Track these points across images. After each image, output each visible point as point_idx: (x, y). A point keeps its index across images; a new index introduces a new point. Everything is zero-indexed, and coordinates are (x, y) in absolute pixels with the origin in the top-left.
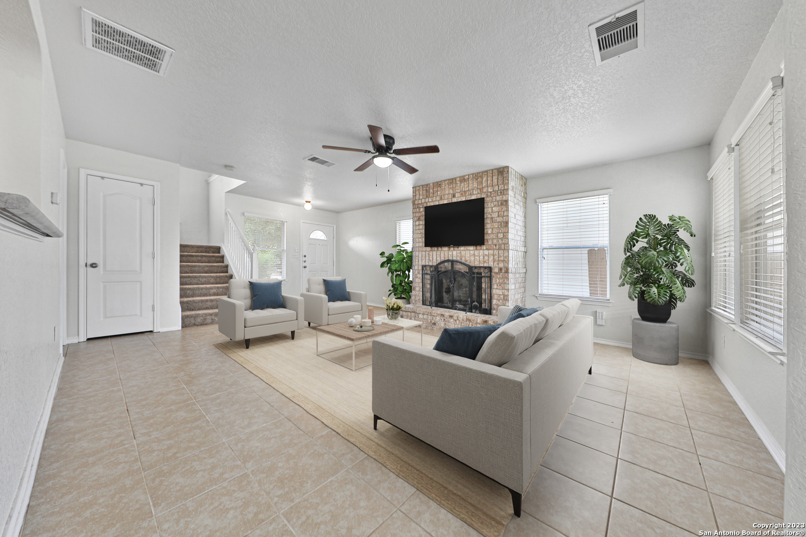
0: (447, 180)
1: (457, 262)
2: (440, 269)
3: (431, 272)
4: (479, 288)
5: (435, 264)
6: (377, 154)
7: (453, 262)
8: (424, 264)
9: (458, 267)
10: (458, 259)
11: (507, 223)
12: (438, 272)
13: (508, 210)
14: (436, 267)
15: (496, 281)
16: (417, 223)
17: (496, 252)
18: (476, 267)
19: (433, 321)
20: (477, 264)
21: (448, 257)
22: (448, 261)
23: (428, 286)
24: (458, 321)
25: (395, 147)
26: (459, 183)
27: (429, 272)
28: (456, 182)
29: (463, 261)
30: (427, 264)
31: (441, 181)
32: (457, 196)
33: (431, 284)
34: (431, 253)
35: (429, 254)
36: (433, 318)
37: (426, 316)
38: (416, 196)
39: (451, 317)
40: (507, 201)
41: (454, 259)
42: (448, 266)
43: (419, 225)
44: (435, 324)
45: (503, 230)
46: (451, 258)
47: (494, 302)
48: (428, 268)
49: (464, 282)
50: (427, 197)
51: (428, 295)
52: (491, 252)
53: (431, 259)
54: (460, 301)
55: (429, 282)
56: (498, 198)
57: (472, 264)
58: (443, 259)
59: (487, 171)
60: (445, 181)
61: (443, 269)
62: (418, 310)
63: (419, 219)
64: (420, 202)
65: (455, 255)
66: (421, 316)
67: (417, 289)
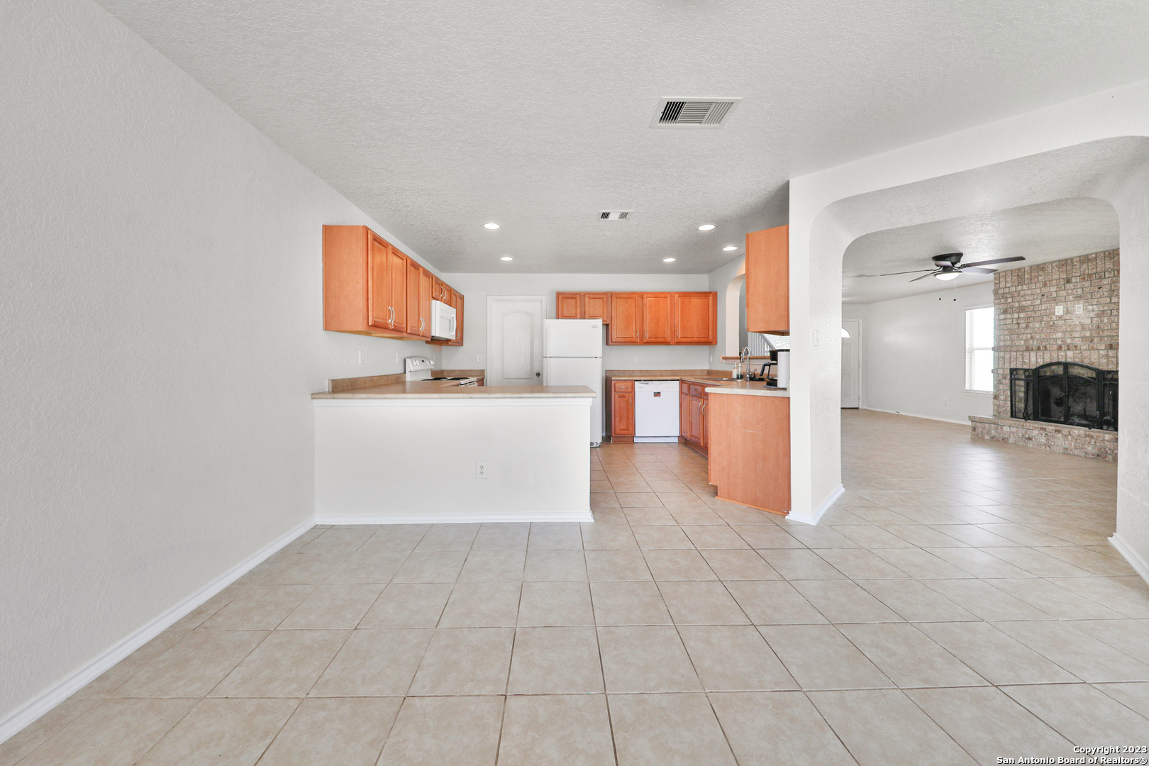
0: (1055, 262)
1: (1074, 364)
2: (1042, 374)
3: (1026, 377)
5: (1034, 367)
7: (1066, 365)
8: (1013, 366)
9: (1076, 371)
10: (1077, 360)
12: (1039, 377)
14: (1037, 370)
16: (1002, 317)
19: (1027, 436)
21: (1058, 358)
22: (1058, 363)
23: (1022, 394)
24: (1070, 437)
26: (1078, 264)
27: (1023, 377)
28: (1072, 262)
29: (1086, 363)
30: (1020, 367)
31: (1045, 264)
32: (1074, 280)
33: (1027, 393)
34: (1026, 354)
35: (1022, 355)
36: (1026, 432)
37: (1015, 429)
38: (999, 283)
39: (1059, 431)
41: (1069, 360)
42: (1058, 369)
43: (1005, 319)
44: (1030, 439)
46: (1063, 360)
48: (1022, 372)
49: (1090, 391)
50: (1020, 284)
51: (1021, 406)
53: (1027, 361)
54: (1081, 415)
55: (1022, 389)
57: (1102, 368)
58: (1048, 360)
60: (1052, 262)
61: (1048, 374)
62: (1001, 422)
63: (1005, 312)
64: (1007, 290)
65: (1070, 356)
66: (1006, 429)
67: (1002, 397)
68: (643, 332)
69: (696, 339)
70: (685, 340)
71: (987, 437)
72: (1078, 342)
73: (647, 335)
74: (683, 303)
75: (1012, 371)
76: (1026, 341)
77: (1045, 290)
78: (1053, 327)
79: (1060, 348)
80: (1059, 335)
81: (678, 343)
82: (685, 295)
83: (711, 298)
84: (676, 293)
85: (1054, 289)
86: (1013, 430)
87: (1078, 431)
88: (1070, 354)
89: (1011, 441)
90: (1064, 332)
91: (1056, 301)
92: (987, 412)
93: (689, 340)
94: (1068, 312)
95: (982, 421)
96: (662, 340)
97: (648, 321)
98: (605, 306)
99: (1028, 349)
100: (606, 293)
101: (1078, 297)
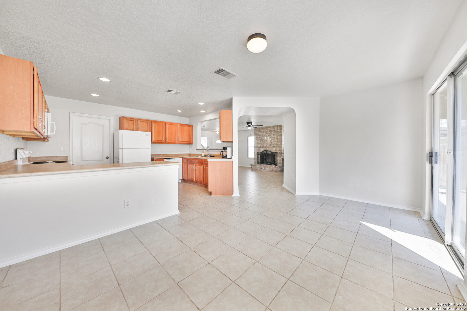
4: (274, 158)
6: (248, 127)
8: (258, 151)
9: (269, 152)
10: (268, 150)
11: (281, 140)
12: (262, 154)
13: (282, 137)
14: (262, 152)
15: (278, 156)
16: (256, 139)
17: (279, 148)
18: (273, 152)
20: (273, 151)
22: (265, 151)
24: (268, 168)
28: (268, 128)
29: (270, 150)
32: (268, 132)
33: (260, 158)
34: (260, 148)
36: (261, 167)
38: (255, 131)
39: (266, 166)
40: (281, 134)
42: (265, 152)
45: (280, 142)
47: (278, 162)
48: (259, 153)
49: (270, 157)
50: (259, 131)
51: (259, 161)
52: (277, 148)
53: (260, 150)
54: (269, 162)
56: (279, 133)
57: (272, 151)
58: (264, 150)
59: (276, 126)
60: (264, 127)
62: (256, 165)
63: (256, 138)
64: (257, 133)
65: (267, 149)
66: (257, 167)
67: (256, 159)
68: (166, 139)
69: (186, 142)
70: (182, 142)
71: (254, 169)
72: (268, 146)
73: (168, 140)
74: (181, 128)
75: (258, 152)
76: (260, 145)
77: (263, 133)
78: (264, 142)
79: (266, 147)
80: (266, 144)
81: (179, 144)
82: (182, 125)
83: (191, 127)
84: (179, 124)
85: (265, 133)
86: (259, 167)
87: (269, 166)
88: (267, 148)
89: (258, 169)
90: (266, 143)
91: (265, 136)
92: (253, 164)
93: (184, 142)
94: (267, 139)
95: (253, 165)
96: (174, 142)
97: (168, 134)
98: (148, 126)
99: (261, 147)
100: (148, 120)
101: (269, 135)
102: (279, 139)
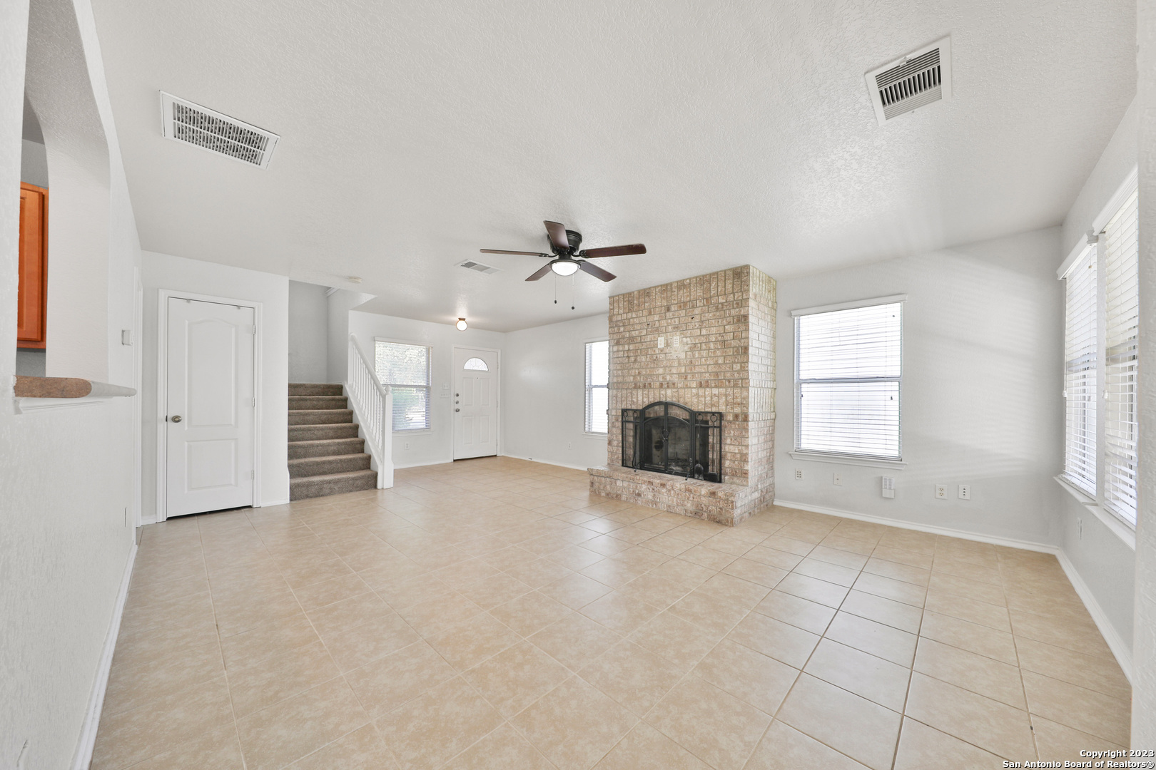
0: (658, 286)
1: (673, 404)
2: (647, 416)
3: (635, 418)
4: (705, 443)
5: (641, 408)
6: (557, 257)
7: (667, 405)
8: (624, 407)
9: (675, 412)
10: (675, 400)
11: (746, 349)
12: (646, 419)
13: (747, 330)
14: (643, 411)
15: (730, 434)
16: (615, 348)
17: (730, 391)
18: (700, 413)
19: (637, 492)
20: (701, 408)
21: (660, 398)
22: (660, 403)
23: (631, 439)
24: (672, 492)
25: (583, 247)
26: (676, 290)
27: (632, 419)
28: (671, 289)
29: (681, 403)
30: (629, 407)
31: (650, 288)
32: (673, 309)
33: (635, 437)
34: (635, 392)
35: (631, 393)
36: (637, 486)
37: (627, 483)
38: (613, 309)
39: (663, 485)
40: (746, 317)
41: (669, 400)
42: (660, 411)
43: (618, 351)
44: (639, 495)
45: (741, 359)
46: (663, 400)
47: (727, 463)
48: (630, 413)
49: (684, 433)
50: (630, 311)
51: (630, 452)
52: (722, 390)
53: (635, 400)
54: (677, 461)
55: (632, 433)
56: (733, 312)
57: (695, 409)
58: (652, 400)
59: (717, 273)
60: (655, 287)
61: (652, 416)
62: (615, 475)
63: (618, 343)
64: (619, 318)
65: (668, 395)
66: (619, 483)
67: (615, 443)
71: (603, 494)
72: (675, 378)
75: (624, 411)
76: (634, 377)
77: (650, 319)
78: (655, 360)
79: (661, 385)
80: (661, 371)
85: (656, 318)
87: (679, 482)
88: (669, 392)
89: (624, 498)
90: (665, 367)
91: (658, 331)
92: (601, 465)
94: (667, 345)
95: (598, 474)
99: (636, 387)
101: (676, 328)
102: (734, 343)
